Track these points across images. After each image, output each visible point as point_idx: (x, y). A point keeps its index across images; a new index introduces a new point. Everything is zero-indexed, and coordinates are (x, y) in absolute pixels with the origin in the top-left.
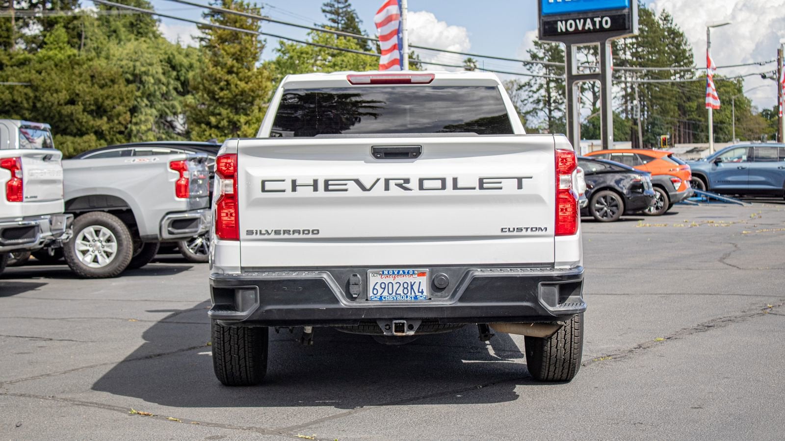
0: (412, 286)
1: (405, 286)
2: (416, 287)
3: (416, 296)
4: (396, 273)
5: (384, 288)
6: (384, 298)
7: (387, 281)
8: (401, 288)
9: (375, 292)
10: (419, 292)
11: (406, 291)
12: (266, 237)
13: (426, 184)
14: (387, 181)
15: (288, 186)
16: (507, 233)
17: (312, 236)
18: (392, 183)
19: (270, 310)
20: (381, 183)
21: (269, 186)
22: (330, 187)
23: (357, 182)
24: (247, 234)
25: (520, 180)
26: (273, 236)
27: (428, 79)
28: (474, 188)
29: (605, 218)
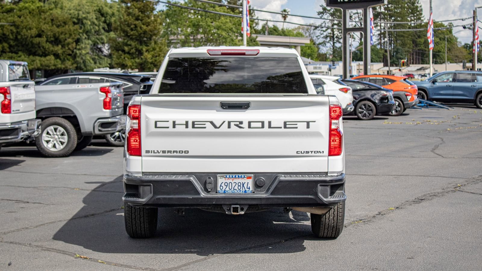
0: (243, 185)
1: (239, 184)
2: (245, 185)
3: (246, 191)
4: (234, 177)
5: (227, 186)
6: (227, 191)
7: (228, 181)
8: (237, 186)
9: (221, 188)
10: (247, 188)
11: (239, 188)
12: (157, 154)
13: (253, 125)
14: (229, 123)
15: (170, 124)
16: (299, 154)
17: (184, 154)
18: (232, 124)
19: (159, 199)
20: (226, 124)
21: (159, 124)
22: (196, 126)
23: (212, 123)
24: (146, 153)
25: (308, 123)
26: (161, 154)
27: (256, 53)
28: (281, 128)
29: (364, 118)
